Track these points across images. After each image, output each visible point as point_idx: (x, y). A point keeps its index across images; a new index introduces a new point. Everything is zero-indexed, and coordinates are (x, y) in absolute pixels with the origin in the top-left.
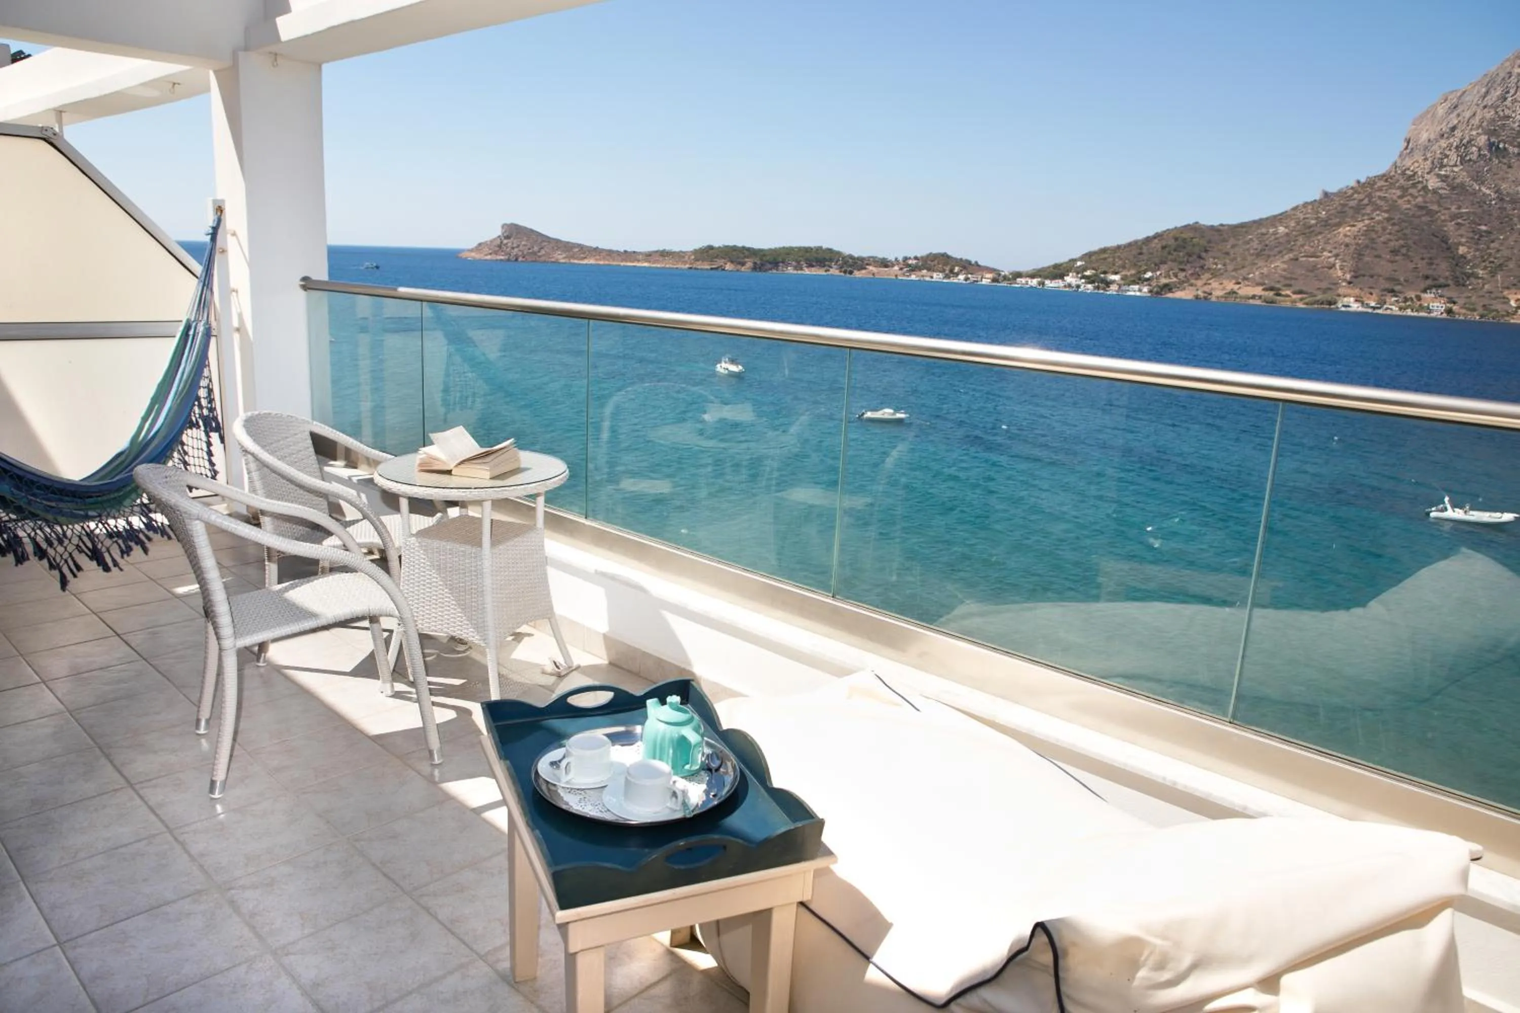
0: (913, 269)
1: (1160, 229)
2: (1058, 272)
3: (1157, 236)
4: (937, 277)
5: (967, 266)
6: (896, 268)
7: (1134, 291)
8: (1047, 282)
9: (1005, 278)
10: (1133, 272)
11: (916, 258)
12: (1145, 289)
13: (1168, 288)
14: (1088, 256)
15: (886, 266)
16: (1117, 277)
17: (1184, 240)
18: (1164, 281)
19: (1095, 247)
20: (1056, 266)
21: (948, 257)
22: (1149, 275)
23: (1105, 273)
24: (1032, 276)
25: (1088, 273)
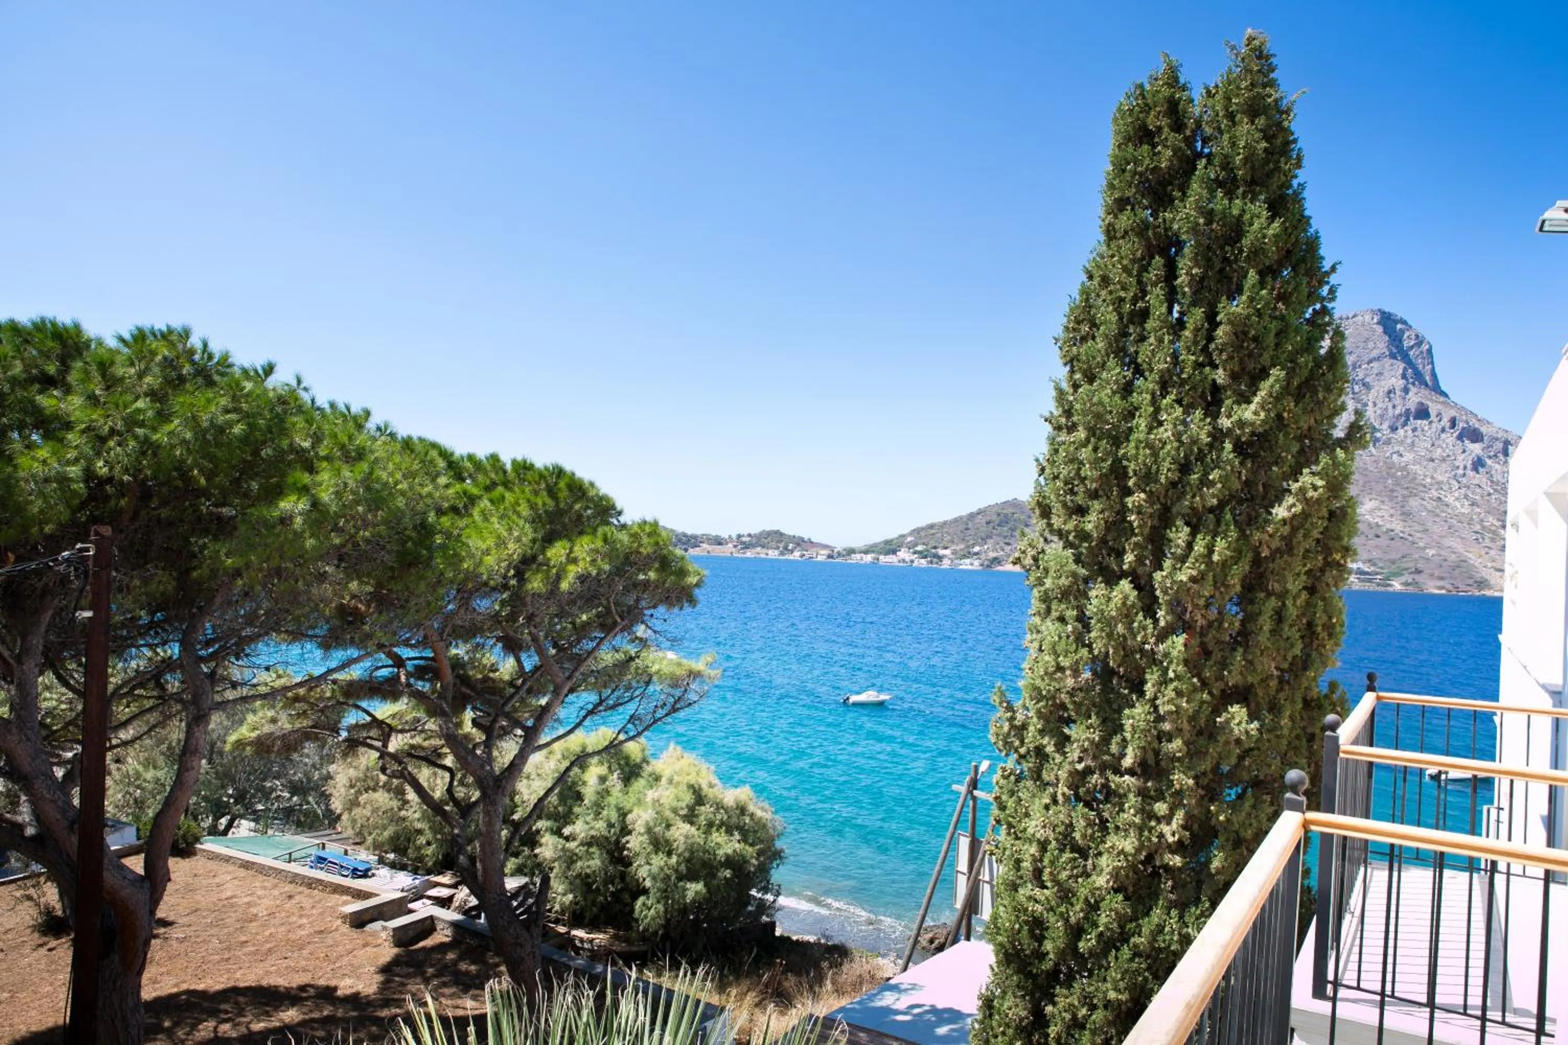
0: (747, 546)
1: (982, 505)
2: (890, 547)
3: (980, 512)
4: (773, 554)
5: (800, 543)
6: (730, 545)
7: (966, 564)
8: (882, 557)
9: (839, 554)
10: (962, 546)
11: (749, 535)
12: (976, 563)
13: (996, 561)
14: (917, 531)
15: (720, 544)
16: (947, 552)
17: (1006, 516)
18: (992, 555)
19: (923, 523)
20: (887, 542)
21: (781, 534)
22: (977, 549)
23: (935, 548)
24: (866, 552)
25: (919, 548)
